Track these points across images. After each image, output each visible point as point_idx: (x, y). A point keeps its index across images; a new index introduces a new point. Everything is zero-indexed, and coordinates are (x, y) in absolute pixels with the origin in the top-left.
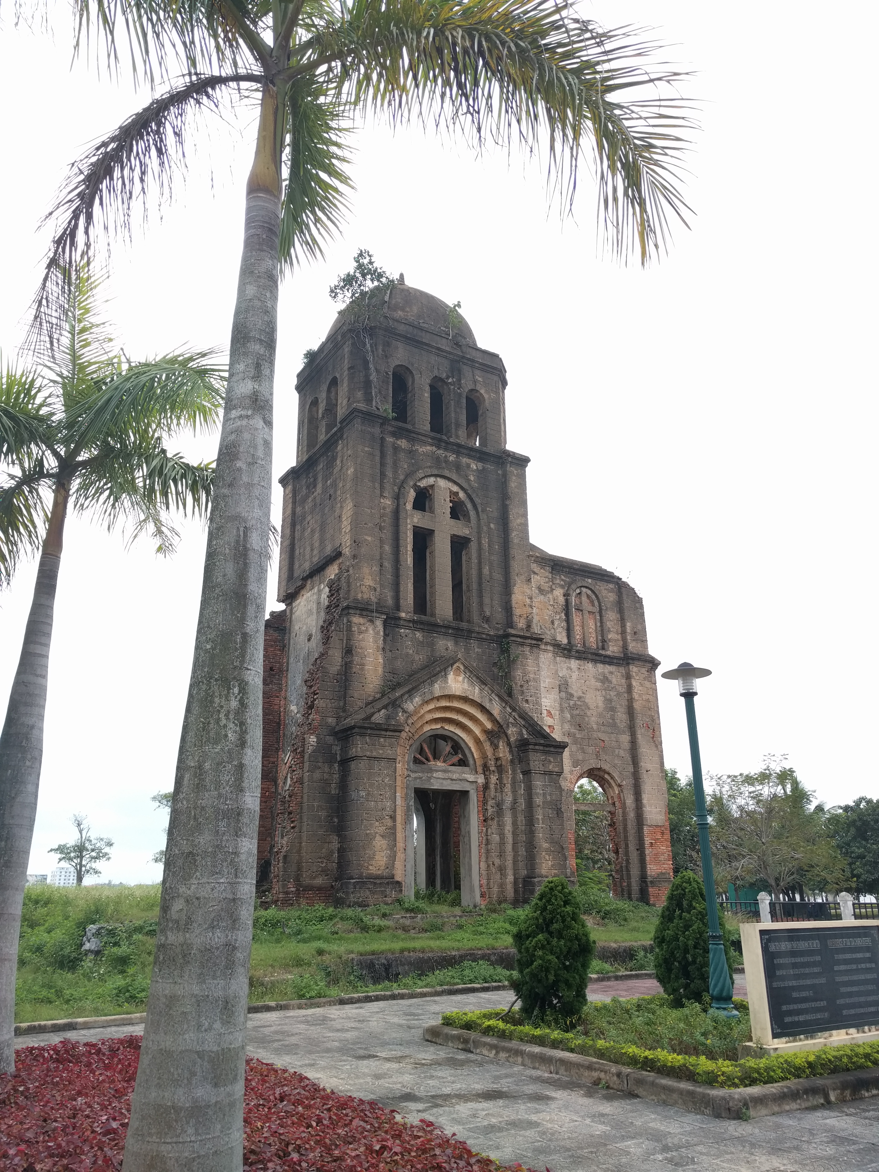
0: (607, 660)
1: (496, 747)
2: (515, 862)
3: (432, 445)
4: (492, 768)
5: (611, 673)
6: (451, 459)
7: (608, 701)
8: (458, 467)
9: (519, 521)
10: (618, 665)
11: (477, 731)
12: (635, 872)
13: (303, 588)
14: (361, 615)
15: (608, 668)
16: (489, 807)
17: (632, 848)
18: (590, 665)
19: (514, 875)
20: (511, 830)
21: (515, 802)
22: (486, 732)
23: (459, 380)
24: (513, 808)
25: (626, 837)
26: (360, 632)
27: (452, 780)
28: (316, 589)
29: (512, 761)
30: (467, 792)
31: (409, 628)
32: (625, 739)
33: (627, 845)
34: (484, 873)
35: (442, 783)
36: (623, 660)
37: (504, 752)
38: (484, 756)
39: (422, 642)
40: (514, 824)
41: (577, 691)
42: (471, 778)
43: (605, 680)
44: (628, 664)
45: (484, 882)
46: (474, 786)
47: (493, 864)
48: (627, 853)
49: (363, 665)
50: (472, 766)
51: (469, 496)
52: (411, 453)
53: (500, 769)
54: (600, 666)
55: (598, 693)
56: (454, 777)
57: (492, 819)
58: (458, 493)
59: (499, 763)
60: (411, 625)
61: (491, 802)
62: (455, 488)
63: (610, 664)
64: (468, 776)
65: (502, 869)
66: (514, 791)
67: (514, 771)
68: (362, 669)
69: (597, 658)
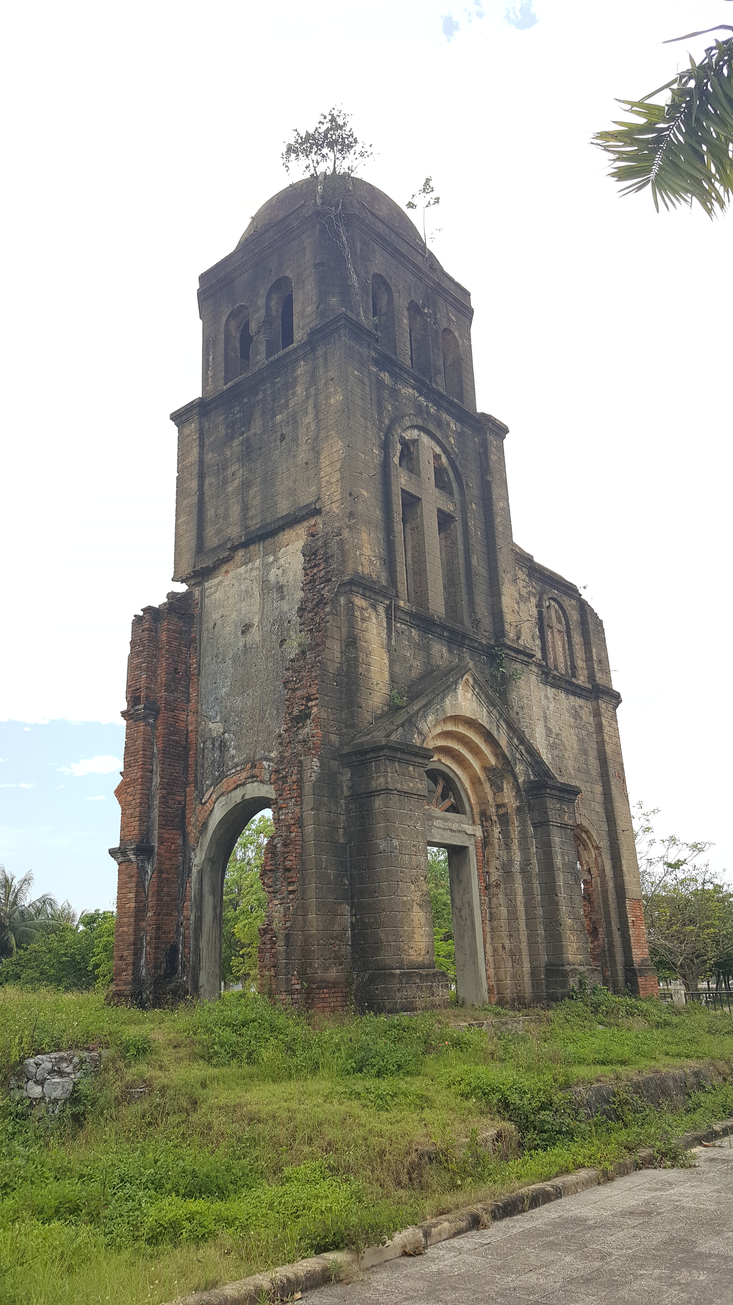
0: (578, 691)
1: (498, 789)
2: (532, 943)
3: (414, 388)
4: (494, 818)
5: (581, 707)
6: (432, 410)
7: (581, 741)
8: (440, 424)
9: (501, 504)
10: (586, 698)
11: (476, 766)
12: (619, 958)
13: (227, 561)
14: (364, 596)
15: (580, 702)
16: (492, 870)
17: (615, 927)
18: (563, 696)
19: (531, 962)
20: (523, 900)
21: (526, 862)
22: (487, 769)
23: (435, 313)
24: (524, 871)
25: (607, 914)
26: (364, 620)
27: (452, 830)
28: (257, 563)
29: (519, 810)
30: (466, 848)
31: (404, 622)
32: (598, 789)
33: (609, 924)
34: (491, 959)
35: (442, 835)
36: (591, 693)
37: (509, 797)
38: (483, 802)
39: (418, 644)
40: (528, 891)
41: (554, 727)
42: (469, 829)
43: (576, 715)
44: (597, 698)
45: (492, 971)
46: (473, 841)
47: (504, 948)
48: (609, 934)
49: (369, 664)
50: (469, 814)
51: (452, 462)
52: (394, 392)
53: (504, 819)
54: (572, 698)
55: (572, 731)
56: (454, 828)
57: (497, 885)
58: (440, 456)
59: (501, 811)
60: (408, 619)
61: (495, 863)
62: (438, 450)
63: (580, 696)
64: (467, 826)
65: (514, 955)
66: (524, 848)
67: (523, 823)
68: (368, 670)
69: (570, 688)
